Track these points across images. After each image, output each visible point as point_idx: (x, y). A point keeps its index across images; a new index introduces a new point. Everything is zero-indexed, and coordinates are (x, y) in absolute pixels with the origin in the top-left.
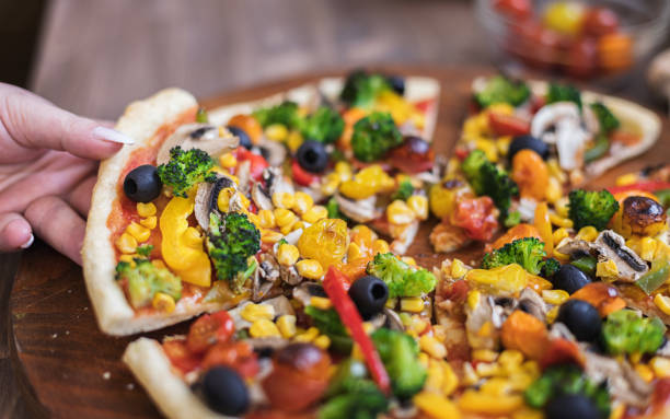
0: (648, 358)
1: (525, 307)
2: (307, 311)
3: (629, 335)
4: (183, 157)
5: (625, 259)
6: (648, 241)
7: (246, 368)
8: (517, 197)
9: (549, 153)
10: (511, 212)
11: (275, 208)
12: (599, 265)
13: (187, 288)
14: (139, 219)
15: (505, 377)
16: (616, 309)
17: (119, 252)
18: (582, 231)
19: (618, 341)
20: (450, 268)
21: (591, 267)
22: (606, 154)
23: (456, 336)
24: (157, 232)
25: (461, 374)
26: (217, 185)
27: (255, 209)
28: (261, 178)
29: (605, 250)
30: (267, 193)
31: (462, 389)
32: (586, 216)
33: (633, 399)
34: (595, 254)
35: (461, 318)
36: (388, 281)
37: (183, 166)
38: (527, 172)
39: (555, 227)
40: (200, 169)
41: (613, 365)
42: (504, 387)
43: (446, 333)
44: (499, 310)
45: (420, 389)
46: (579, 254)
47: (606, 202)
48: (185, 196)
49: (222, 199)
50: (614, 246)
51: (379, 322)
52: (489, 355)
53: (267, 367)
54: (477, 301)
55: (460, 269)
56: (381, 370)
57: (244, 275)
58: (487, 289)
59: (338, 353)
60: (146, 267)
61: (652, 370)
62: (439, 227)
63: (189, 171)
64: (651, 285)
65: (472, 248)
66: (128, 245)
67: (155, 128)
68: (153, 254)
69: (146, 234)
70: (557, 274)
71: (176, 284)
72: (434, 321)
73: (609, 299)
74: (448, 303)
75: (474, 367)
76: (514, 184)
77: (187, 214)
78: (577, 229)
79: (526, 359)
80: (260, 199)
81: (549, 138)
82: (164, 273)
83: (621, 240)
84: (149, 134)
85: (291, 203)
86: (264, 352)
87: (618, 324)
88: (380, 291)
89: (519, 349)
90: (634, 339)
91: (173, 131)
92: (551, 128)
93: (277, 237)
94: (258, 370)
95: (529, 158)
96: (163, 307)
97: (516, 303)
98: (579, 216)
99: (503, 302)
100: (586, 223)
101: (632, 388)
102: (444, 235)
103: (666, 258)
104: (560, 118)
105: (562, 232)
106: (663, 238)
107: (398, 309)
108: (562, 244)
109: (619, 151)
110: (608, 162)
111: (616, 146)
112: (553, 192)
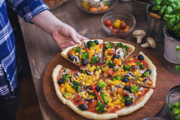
0: (137, 92)
1: (120, 87)
2: (90, 93)
3: (134, 89)
4: (64, 76)
5: (132, 76)
6: (135, 72)
7: (85, 103)
8: (115, 66)
9: (119, 57)
10: (115, 68)
11: (79, 77)
12: (129, 77)
13: (73, 94)
14: (62, 87)
15: (119, 99)
17: (62, 93)
18: (126, 71)
19: (133, 91)
20: (108, 81)
21: (127, 78)
23: (110, 92)
24: (65, 88)
25: (113, 99)
26: (70, 78)
27: (77, 79)
28: (75, 74)
29: (129, 75)
30: (77, 76)
31: (113, 101)
32: (126, 69)
33: (136, 99)
34: (128, 76)
35: (111, 90)
36: (100, 86)
37: (65, 77)
38: (116, 61)
39: (122, 71)
40: (67, 76)
41: (132, 94)
42: (119, 100)
43: (109, 92)
44: (116, 88)
45: (108, 102)
46: (126, 76)
47: (129, 67)
48: (67, 81)
49: (72, 80)
50: (130, 74)
51: (100, 92)
52: (116, 95)
53: (87, 102)
54: (113, 87)
56: (102, 100)
57: (79, 89)
58: (114, 85)
59: (96, 99)
60: (66, 94)
61: (138, 93)
62: (104, 73)
63: (66, 78)
64: (136, 79)
65: (110, 76)
66: (62, 91)
67: (58, 72)
68: (66, 91)
69: (64, 89)
70: (123, 80)
71: (71, 94)
72: (107, 90)
73: (131, 84)
74: (109, 87)
75: (114, 97)
76: (114, 64)
77: (68, 84)
78: (125, 71)
79: (121, 95)
80: (77, 77)
82: (69, 93)
83: (132, 73)
85: (81, 76)
86: (86, 100)
87: (132, 88)
88: (100, 88)
89: (120, 94)
90: (135, 90)
91: (61, 72)
92: (119, 53)
93: (81, 81)
94: (86, 103)
95: (116, 59)
96: (70, 98)
97: (118, 87)
98: (125, 69)
99: (116, 87)
100: (126, 70)
101: (136, 97)
102: (105, 74)
103: (138, 74)
104: (120, 51)
105: (123, 72)
106: (137, 71)
107: (102, 89)
108: (123, 74)
109: (129, 54)
110: (128, 56)
111: (129, 53)
112: (120, 64)
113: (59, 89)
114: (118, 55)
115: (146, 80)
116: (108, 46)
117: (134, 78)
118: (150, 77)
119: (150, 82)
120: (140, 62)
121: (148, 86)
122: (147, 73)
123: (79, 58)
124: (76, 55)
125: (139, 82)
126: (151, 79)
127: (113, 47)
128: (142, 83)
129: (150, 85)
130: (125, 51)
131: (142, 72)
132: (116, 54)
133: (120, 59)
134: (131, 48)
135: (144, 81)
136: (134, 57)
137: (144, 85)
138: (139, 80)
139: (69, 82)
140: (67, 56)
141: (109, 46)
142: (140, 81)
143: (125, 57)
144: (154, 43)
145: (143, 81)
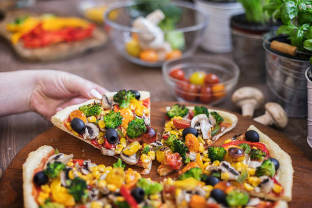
0: (244, 207)
1: (197, 193)
3: (236, 199)
5: (231, 172)
6: (239, 164)
8: (188, 152)
9: (198, 134)
10: (187, 157)
11: (91, 172)
12: (222, 175)
14: (43, 191)
16: (230, 191)
18: (214, 162)
19: (232, 202)
20: (167, 182)
21: (218, 175)
22: (220, 132)
24: (51, 194)
26: (67, 171)
29: (224, 169)
30: (87, 169)
32: (215, 156)
34: (220, 171)
35: (174, 200)
37: (52, 167)
38: (191, 142)
39: (204, 162)
40: (59, 166)
43: (169, 206)
44: (188, 196)
46: (214, 171)
49: (71, 175)
50: (227, 167)
51: (143, 204)
54: (179, 194)
55: (171, 182)
57: (85, 197)
58: (182, 188)
60: (50, 205)
62: (160, 166)
63: (55, 168)
64: (242, 180)
65: (174, 173)
66: (41, 200)
67: (40, 160)
68: (51, 200)
69: (47, 195)
70: (207, 180)
72: (163, 202)
73: (227, 187)
74: (168, 195)
76: (186, 147)
77: (59, 184)
78: (212, 162)
80: (85, 172)
81: (197, 128)
82: (57, 205)
83: (229, 165)
84: (39, 163)
87: (231, 197)
88: (142, 193)
90: (238, 201)
91: (47, 160)
92: (198, 124)
95: (190, 136)
97: (194, 193)
98: (212, 157)
99: (189, 192)
100: (215, 159)
102: (163, 169)
103: (246, 170)
104: (201, 119)
105: (207, 164)
106: (244, 162)
107: (149, 198)
108: (207, 168)
109: (225, 130)
110: (221, 135)
111: (223, 129)
112: (202, 148)
113: (33, 194)
114: (198, 130)
115: (266, 181)
116: (174, 114)
117: (236, 177)
118: (277, 178)
119: (277, 188)
120: (252, 146)
121: (271, 197)
122: (270, 164)
123: (98, 127)
124: (89, 122)
125: (248, 187)
126: (280, 182)
127: (186, 115)
128: (258, 190)
129: (277, 195)
130: (214, 121)
131: (256, 164)
132: (192, 126)
133: (200, 137)
134: (229, 120)
135: (263, 185)
136: (235, 137)
137: (262, 195)
138: (248, 183)
139: (63, 181)
140: (68, 124)
141: (175, 112)
142: (251, 185)
143: (213, 135)
144: (284, 113)
145: (259, 186)
